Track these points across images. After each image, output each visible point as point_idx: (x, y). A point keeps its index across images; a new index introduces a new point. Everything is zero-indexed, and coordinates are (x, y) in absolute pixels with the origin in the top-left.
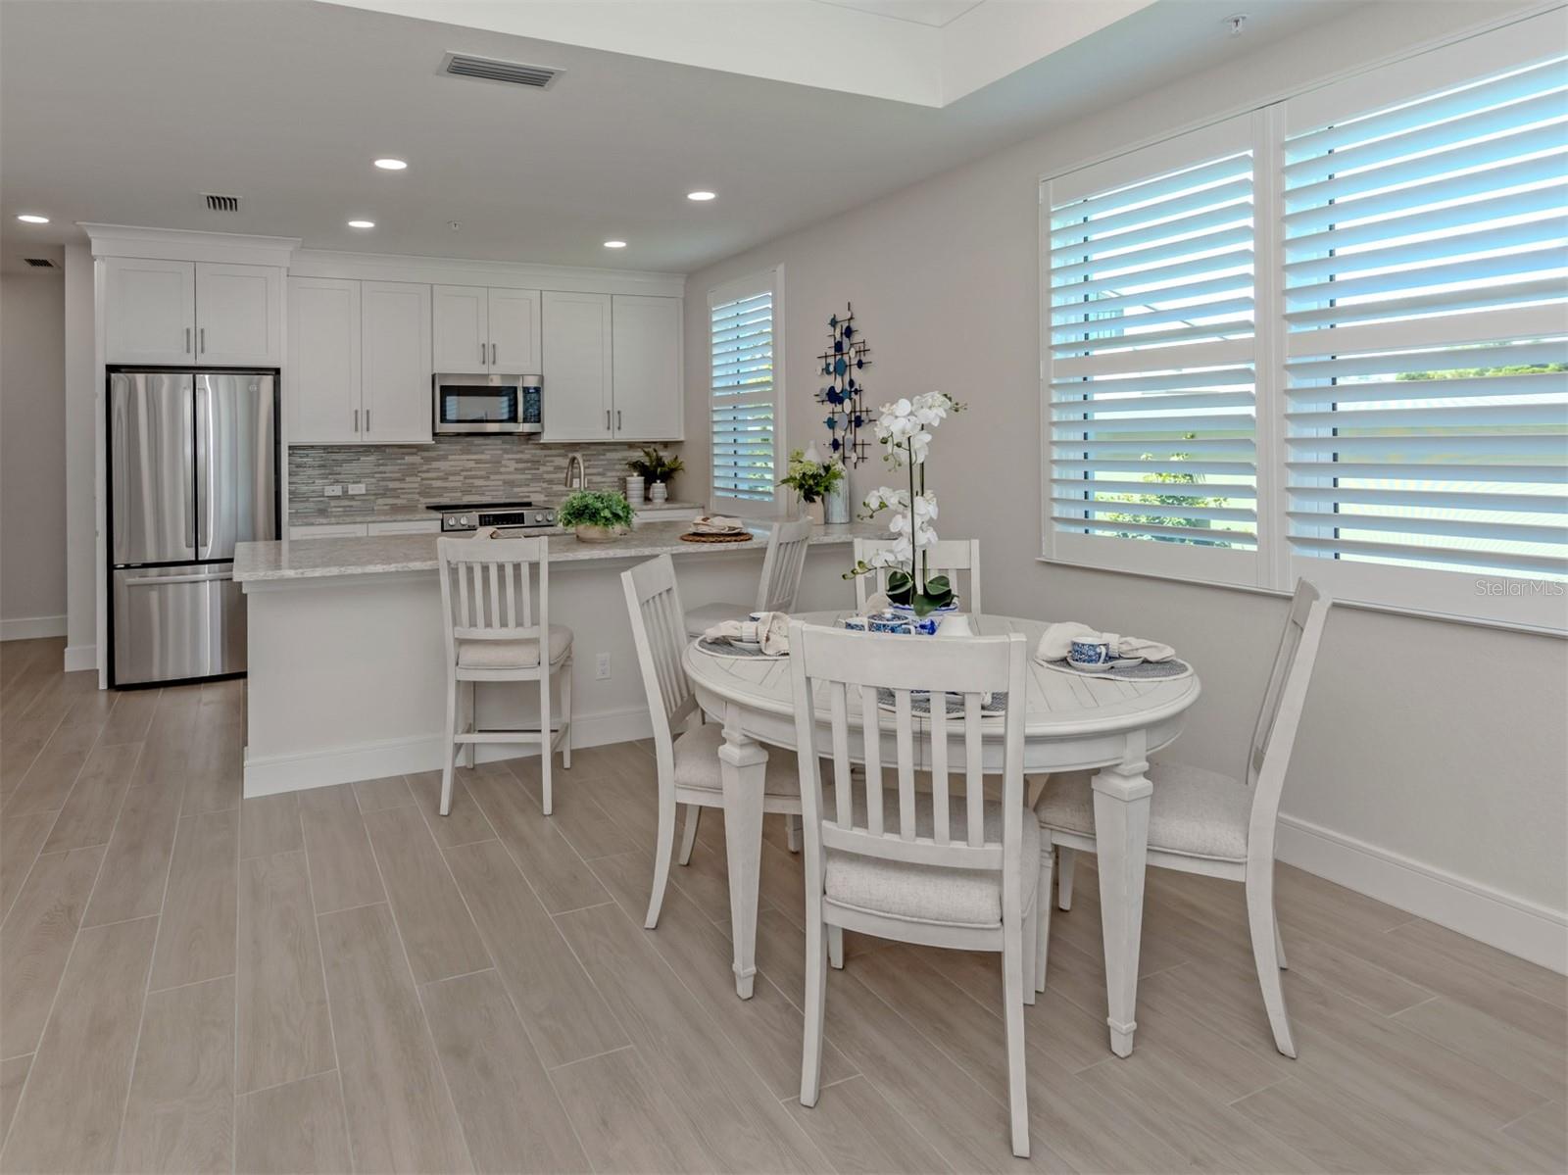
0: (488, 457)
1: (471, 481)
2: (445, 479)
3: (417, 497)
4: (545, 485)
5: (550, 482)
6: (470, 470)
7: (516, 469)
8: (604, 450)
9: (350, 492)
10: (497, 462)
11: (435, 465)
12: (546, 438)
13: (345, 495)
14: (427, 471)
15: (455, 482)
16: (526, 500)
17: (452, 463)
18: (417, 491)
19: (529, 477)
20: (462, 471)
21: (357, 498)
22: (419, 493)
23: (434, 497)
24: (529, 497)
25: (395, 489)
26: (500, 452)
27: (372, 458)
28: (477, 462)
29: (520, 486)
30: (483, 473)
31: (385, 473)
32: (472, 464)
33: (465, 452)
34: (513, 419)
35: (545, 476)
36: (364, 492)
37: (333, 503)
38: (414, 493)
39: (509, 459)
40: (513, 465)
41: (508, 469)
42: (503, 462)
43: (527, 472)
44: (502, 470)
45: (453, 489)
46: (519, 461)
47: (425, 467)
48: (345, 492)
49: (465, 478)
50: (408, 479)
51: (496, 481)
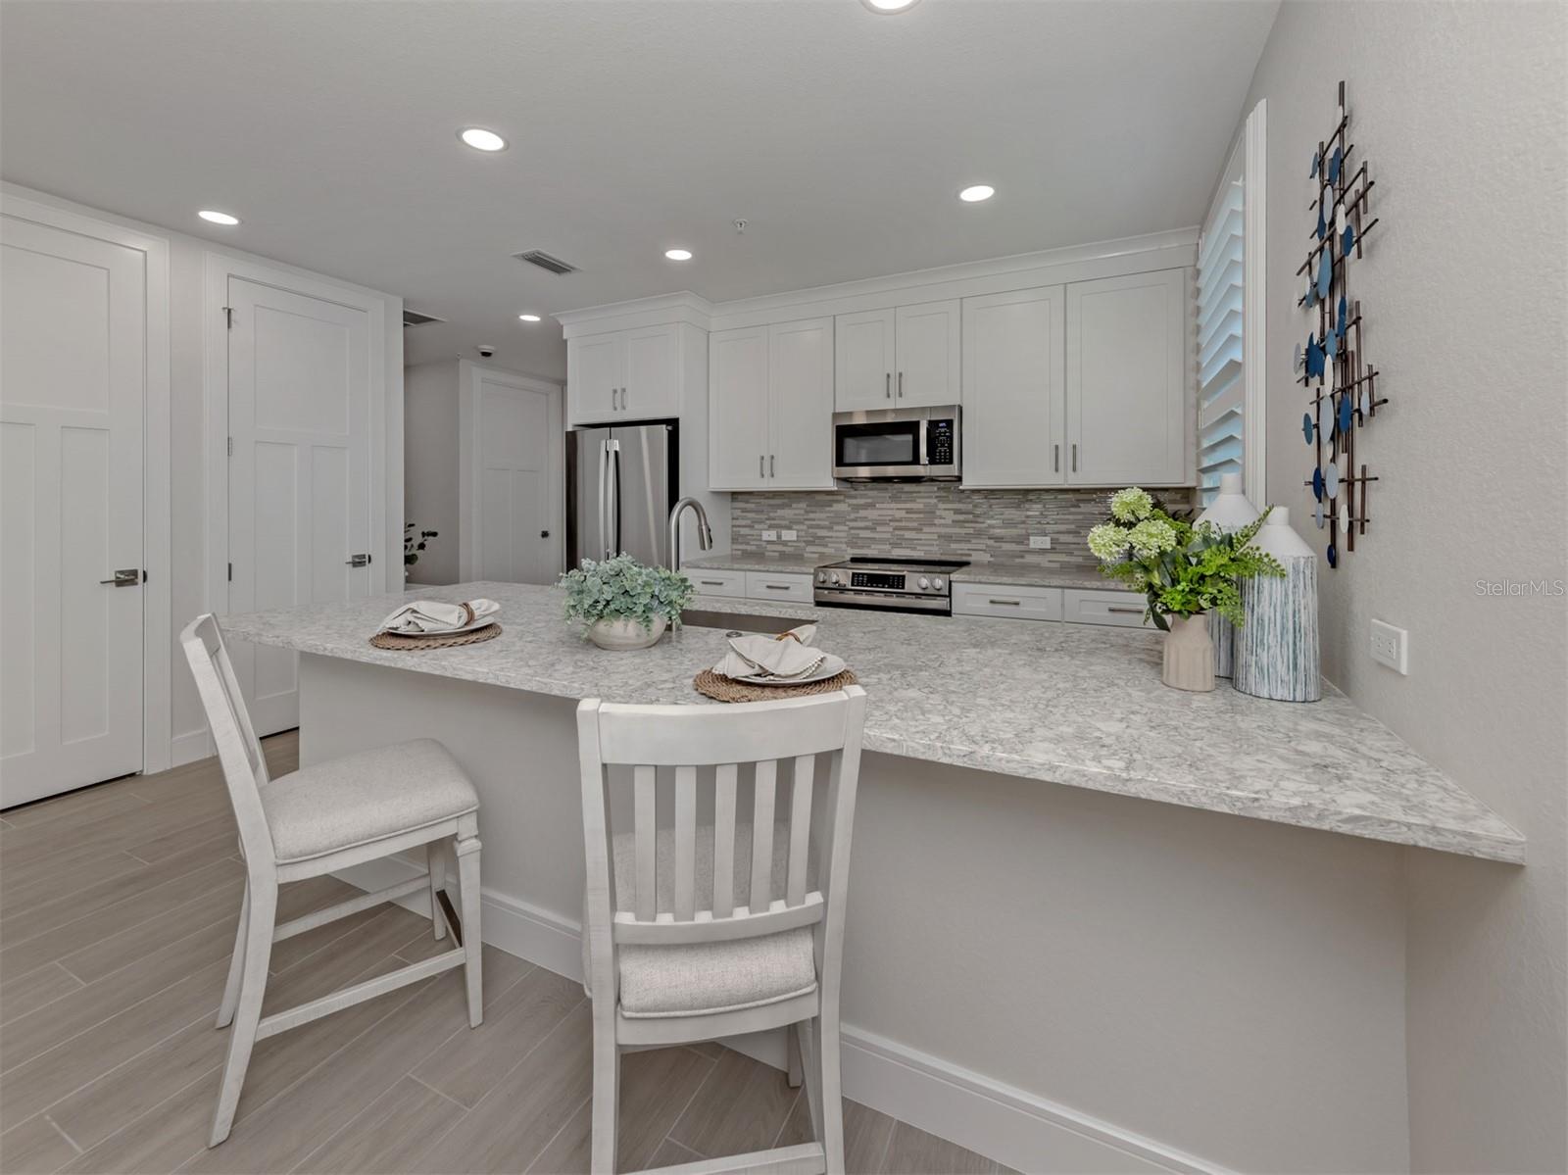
0: (921, 506)
1: (901, 533)
2: (873, 529)
3: (844, 546)
4: (991, 542)
5: (999, 539)
6: (900, 520)
7: (953, 521)
8: (1078, 500)
9: (783, 538)
10: (930, 513)
11: (862, 513)
12: (967, 484)
13: (779, 541)
14: (855, 520)
15: (884, 533)
16: (965, 559)
17: (880, 512)
18: (846, 540)
19: (971, 531)
20: (890, 521)
21: (790, 544)
22: (846, 543)
23: (862, 547)
24: (970, 555)
25: (824, 537)
26: (935, 501)
27: (803, 505)
28: (909, 511)
29: (960, 541)
30: (915, 524)
31: (814, 520)
32: (903, 514)
33: (894, 499)
34: (916, 461)
35: (992, 531)
36: (795, 538)
37: (769, 547)
38: (841, 542)
39: (945, 509)
40: (950, 517)
41: (943, 521)
42: (938, 513)
43: (967, 525)
44: (936, 521)
45: (882, 541)
46: (957, 512)
47: (853, 516)
48: (779, 537)
49: (894, 529)
50: (836, 528)
51: (929, 534)
